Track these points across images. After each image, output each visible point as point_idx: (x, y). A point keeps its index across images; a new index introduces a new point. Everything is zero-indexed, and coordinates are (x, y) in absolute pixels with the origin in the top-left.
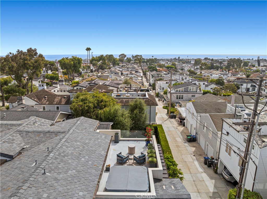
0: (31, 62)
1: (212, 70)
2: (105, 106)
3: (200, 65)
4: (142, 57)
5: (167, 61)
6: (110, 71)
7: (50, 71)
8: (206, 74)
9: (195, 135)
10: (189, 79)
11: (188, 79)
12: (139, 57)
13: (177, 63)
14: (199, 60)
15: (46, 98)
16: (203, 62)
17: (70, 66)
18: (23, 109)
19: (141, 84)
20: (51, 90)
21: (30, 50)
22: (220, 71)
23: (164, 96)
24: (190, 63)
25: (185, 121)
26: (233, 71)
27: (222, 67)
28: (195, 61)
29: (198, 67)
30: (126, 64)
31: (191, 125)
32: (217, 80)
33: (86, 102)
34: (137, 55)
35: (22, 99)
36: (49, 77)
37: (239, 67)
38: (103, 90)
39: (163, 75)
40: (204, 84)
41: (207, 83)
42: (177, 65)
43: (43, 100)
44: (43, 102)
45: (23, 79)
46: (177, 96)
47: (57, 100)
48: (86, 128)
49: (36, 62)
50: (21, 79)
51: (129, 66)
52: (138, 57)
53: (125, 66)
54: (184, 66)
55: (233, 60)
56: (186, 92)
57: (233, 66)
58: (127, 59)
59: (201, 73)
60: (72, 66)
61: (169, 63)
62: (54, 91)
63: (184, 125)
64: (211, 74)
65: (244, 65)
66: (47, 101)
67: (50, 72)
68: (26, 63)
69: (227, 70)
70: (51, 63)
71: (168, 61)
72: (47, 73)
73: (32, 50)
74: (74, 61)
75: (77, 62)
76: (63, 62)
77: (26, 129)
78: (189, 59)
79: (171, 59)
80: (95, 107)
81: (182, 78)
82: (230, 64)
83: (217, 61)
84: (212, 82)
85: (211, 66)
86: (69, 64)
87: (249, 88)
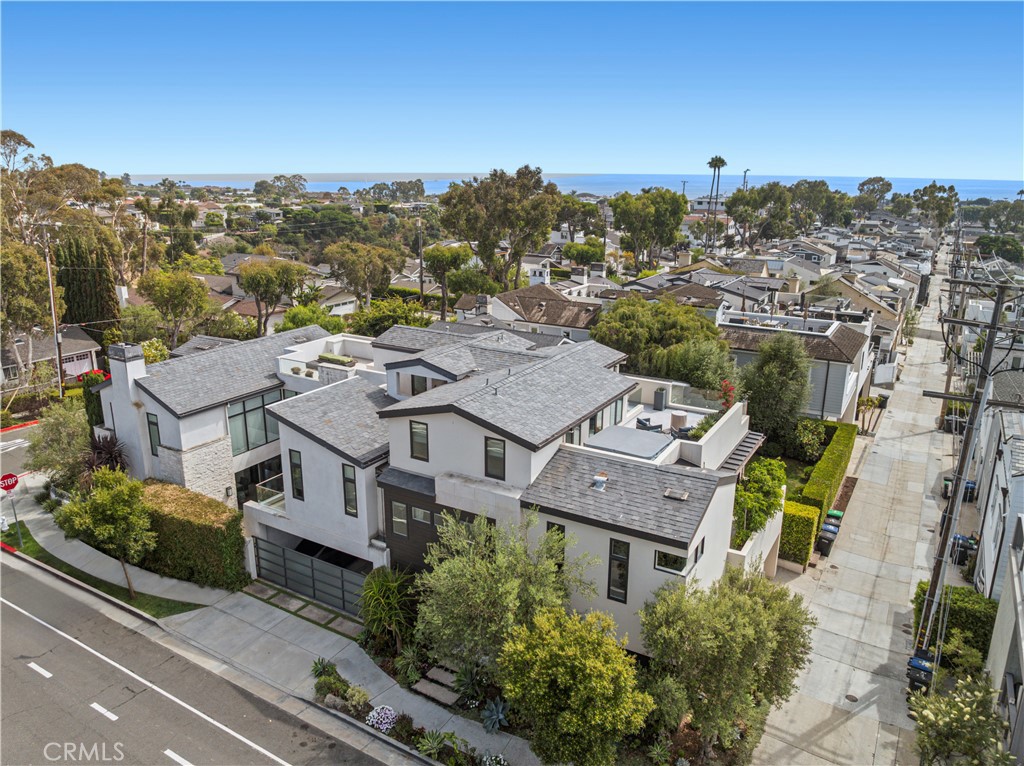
0: (523, 207)
2: (679, 340)
4: (956, 194)
6: (791, 244)
7: (582, 234)
12: (940, 195)
15: (542, 305)
17: (644, 222)
18: (484, 325)
19: (883, 304)
20: (560, 290)
21: (524, 173)
30: (878, 223)
33: (630, 322)
34: (935, 186)
35: (486, 303)
36: (575, 252)
38: (693, 300)
43: (534, 311)
44: (534, 316)
45: (498, 255)
47: (567, 314)
48: (588, 360)
49: (535, 207)
50: (493, 254)
51: (894, 229)
52: (936, 194)
53: (875, 230)
58: (893, 200)
60: (650, 221)
62: (570, 293)
66: (543, 316)
67: (580, 238)
68: (509, 210)
70: (587, 208)
72: (572, 240)
73: (530, 172)
74: (658, 203)
75: (667, 209)
76: (623, 205)
77: (483, 345)
80: (651, 340)
86: (642, 213)
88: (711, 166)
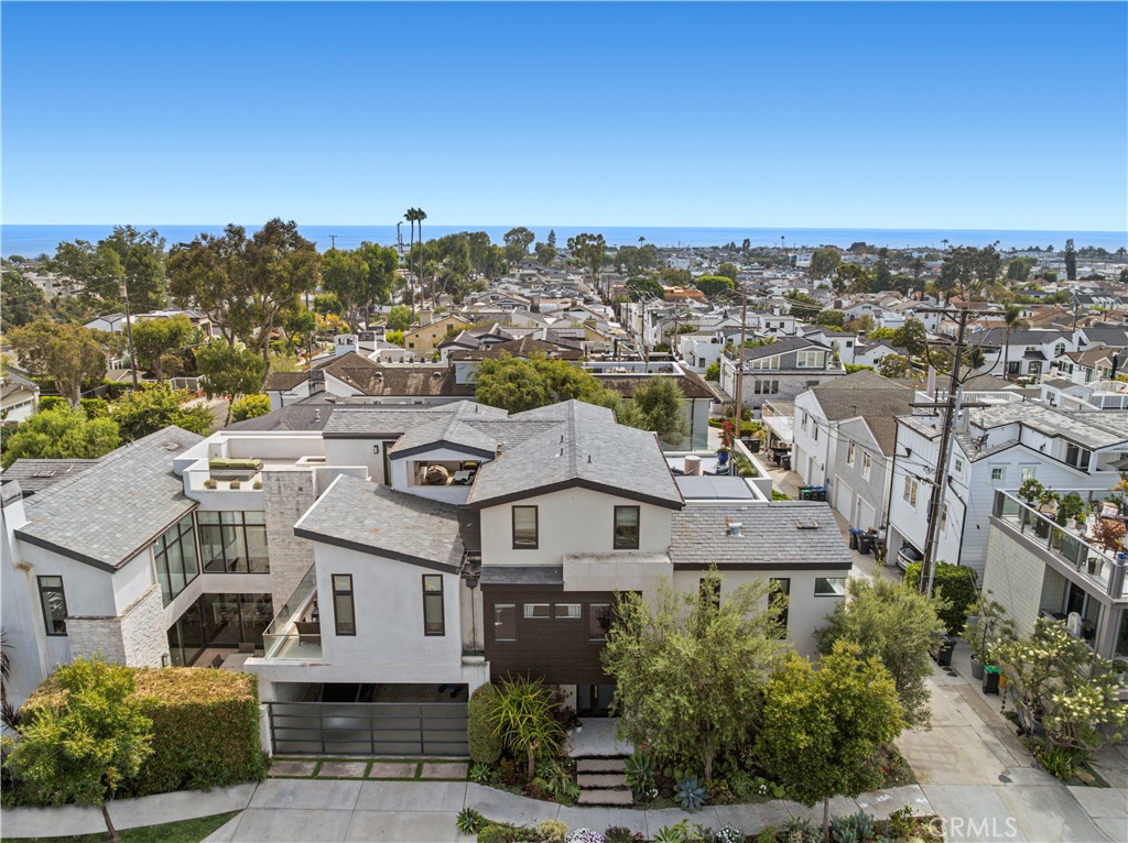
1: (882, 294)
3: (835, 275)
5: (699, 259)
6: (489, 297)
8: (859, 312)
9: (822, 485)
10: (794, 326)
11: (788, 328)
13: (738, 266)
14: (830, 254)
15: (379, 375)
16: (846, 259)
21: (274, 227)
22: (915, 299)
23: (711, 385)
24: (794, 266)
25: (789, 454)
26: (963, 299)
27: (923, 283)
28: (814, 257)
29: (828, 281)
30: (534, 272)
31: (811, 460)
32: (898, 332)
33: (522, 381)
34: (586, 235)
37: (988, 282)
38: (554, 354)
39: (694, 314)
40: (849, 344)
41: (860, 341)
42: (740, 273)
43: (372, 383)
44: (374, 388)
46: (758, 383)
47: (414, 382)
51: (549, 278)
52: (587, 242)
53: (534, 279)
54: (768, 279)
55: (965, 254)
56: (787, 369)
57: (965, 279)
58: (538, 249)
59: (838, 305)
60: (364, 279)
61: (705, 265)
63: (787, 467)
64: (878, 309)
65: (1010, 276)
66: (385, 387)
69: (941, 295)
71: (702, 256)
78: (787, 250)
79: (716, 248)
81: (768, 325)
82: (954, 270)
83: (903, 257)
84: (880, 338)
85: (879, 278)
86: (356, 271)
87: (1018, 363)
88: (408, 219)
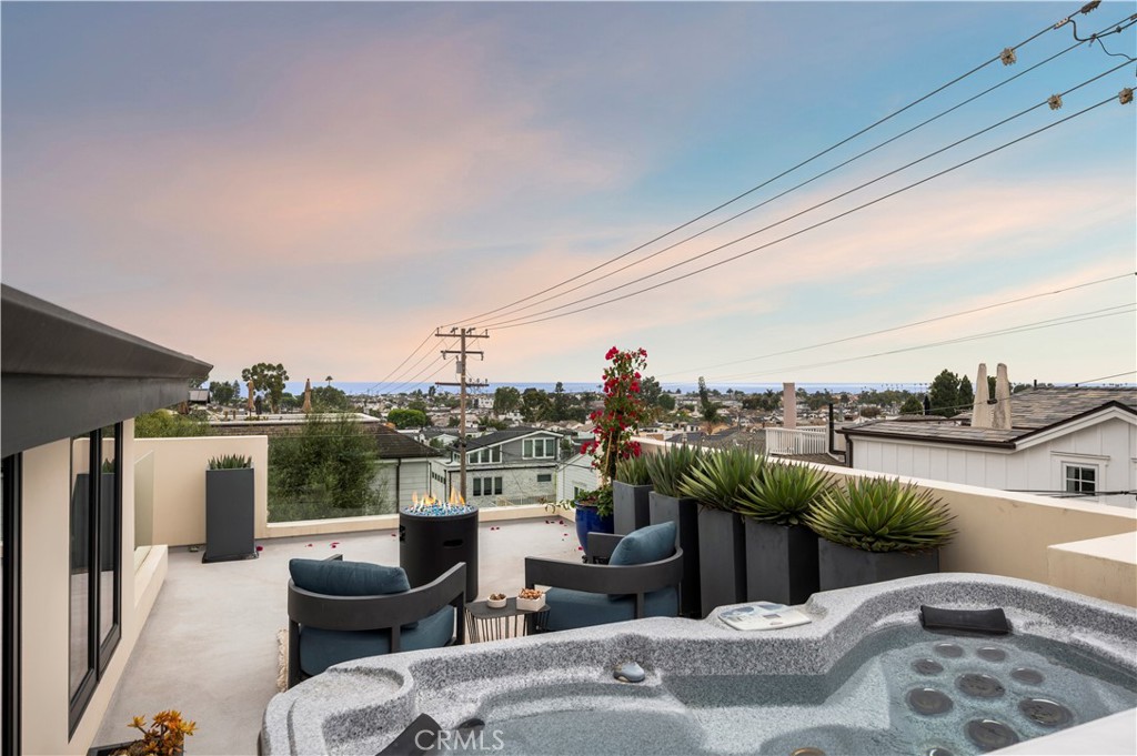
4: (285, 372)
12: (270, 373)
14: (512, 391)
29: (511, 416)
34: (263, 365)
46: (477, 481)
52: (266, 372)
56: (511, 461)
